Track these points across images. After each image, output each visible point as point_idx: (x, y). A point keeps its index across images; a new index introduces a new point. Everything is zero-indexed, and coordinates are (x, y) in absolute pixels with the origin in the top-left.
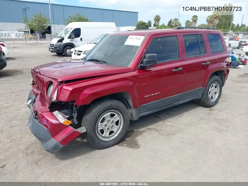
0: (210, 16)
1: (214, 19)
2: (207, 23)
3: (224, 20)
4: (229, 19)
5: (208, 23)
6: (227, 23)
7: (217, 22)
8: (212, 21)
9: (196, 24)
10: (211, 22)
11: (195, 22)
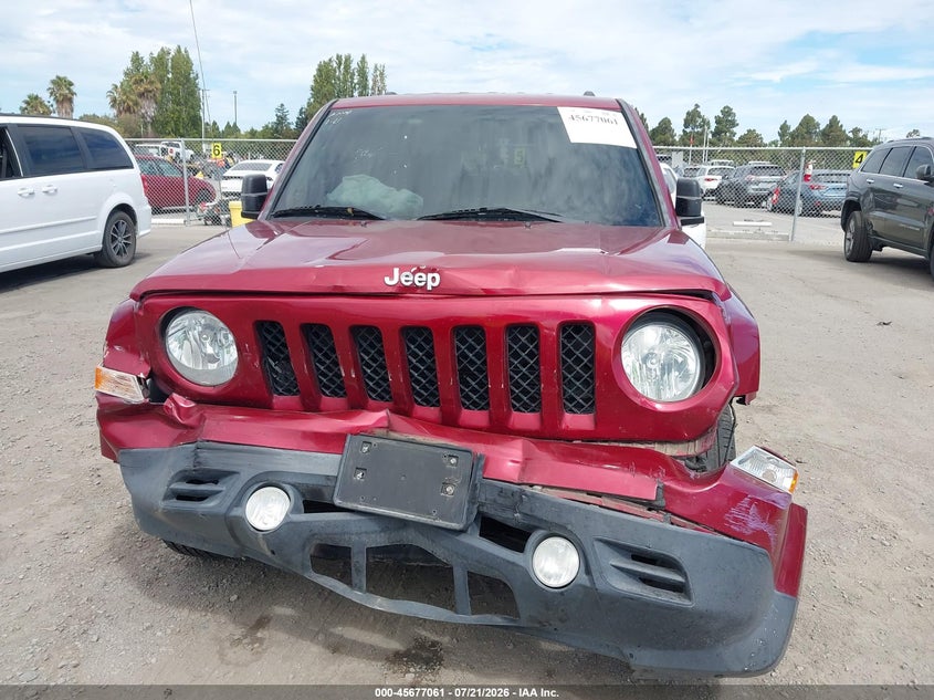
0: (119, 85)
1: (139, 100)
2: (115, 111)
3: (170, 105)
4: (186, 102)
5: (120, 112)
6: (184, 115)
7: (149, 109)
8: (131, 104)
9: (72, 111)
10: (128, 109)
11: (66, 105)
